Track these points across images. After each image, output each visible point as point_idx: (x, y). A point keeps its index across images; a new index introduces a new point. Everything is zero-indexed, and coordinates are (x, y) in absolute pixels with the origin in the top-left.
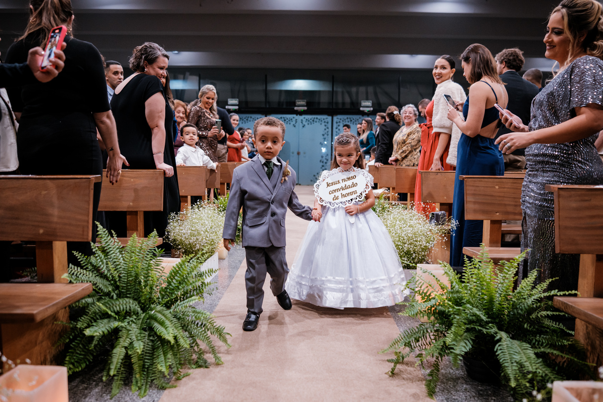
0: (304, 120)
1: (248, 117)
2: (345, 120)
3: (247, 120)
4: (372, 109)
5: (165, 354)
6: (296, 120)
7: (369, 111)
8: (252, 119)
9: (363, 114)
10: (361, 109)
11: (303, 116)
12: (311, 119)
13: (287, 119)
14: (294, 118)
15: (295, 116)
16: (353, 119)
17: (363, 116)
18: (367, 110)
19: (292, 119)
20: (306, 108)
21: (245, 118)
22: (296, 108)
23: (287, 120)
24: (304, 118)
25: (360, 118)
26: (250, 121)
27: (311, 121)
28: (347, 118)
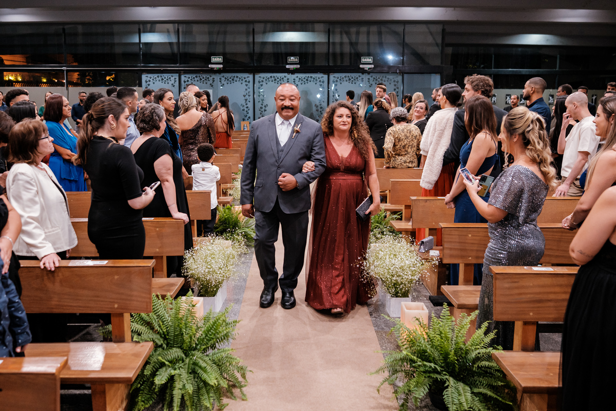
0: (297, 79)
1: (234, 77)
2: (343, 78)
3: (233, 80)
4: (373, 66)
5: (208, 393)
6: (288, 79)
7: (369, 69)
8: (238, 79)
9: (363, 71)
10: (361, 66)
11: (296, 75)
12: (304, 78)
13: (278, 78)
14: (285, 77)
15: (286, 74)
16: (352, 78)
17: (363, 73)
18: (367, 67)
19: (283, 78)
20: (299, 66)
21: (230, 78)
22: (287, 66)
23: (278, 80)
24: (297, 77)
25: (360, 76)
26: (236, 81)
27: (304, 80)
28: (346, 77)
